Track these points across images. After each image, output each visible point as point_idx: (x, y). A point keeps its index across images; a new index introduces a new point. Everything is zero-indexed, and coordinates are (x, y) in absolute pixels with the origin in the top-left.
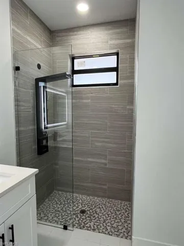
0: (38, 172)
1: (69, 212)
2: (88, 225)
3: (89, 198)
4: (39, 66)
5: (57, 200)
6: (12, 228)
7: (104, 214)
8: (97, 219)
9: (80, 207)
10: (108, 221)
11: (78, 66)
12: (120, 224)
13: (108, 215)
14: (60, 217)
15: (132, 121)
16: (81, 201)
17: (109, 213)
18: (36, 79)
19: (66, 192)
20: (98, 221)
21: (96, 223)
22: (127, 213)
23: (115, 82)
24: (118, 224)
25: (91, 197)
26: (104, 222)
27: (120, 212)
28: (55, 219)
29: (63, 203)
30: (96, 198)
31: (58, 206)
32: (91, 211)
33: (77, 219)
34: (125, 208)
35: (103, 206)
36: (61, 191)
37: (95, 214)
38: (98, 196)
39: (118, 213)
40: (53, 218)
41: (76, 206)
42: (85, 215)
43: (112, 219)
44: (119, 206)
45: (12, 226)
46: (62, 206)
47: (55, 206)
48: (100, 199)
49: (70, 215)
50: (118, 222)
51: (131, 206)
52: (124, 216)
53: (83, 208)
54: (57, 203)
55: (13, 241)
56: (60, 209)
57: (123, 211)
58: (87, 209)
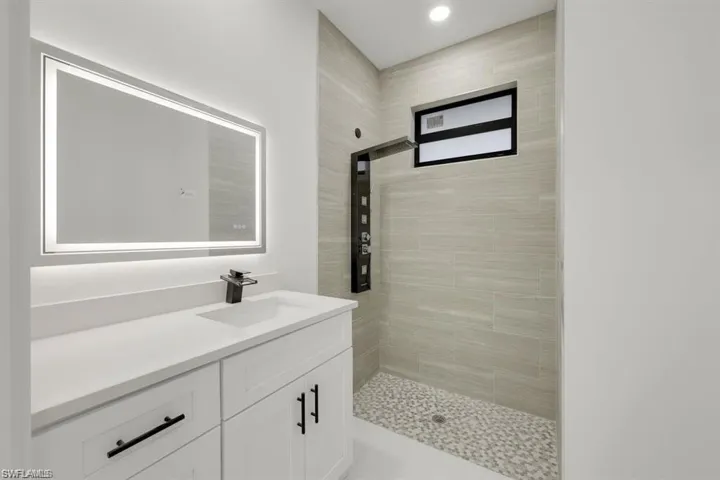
0: (357, 306)
1: (410, 415)
2: (452, 447)
3: (451, 395)
4: (358, 134)
5: (385, 389)
6: (316, 390)
7: (489, 431)
8: (472, 439)
9: (433, 409)
10: (498, 448)
11: (428, 127)
12: (530, 460)
13: (499, 436)
14: (392, 419)
15: (554, 229)
16: (433, 399)
17: (501, 433)
18: (353, 155)
19: (404, 377)
20: (475, 444)
21: (469, 447)
22: (548, 441)
23: (509, 148)
24: (522, 459)
25: (456, 395)
26: (489, 447)
27: (527, 437)
28: (383, 420)
29: (398, 396)
30: (467, 398)
31: (388, 399)
32: (457, 421)
33: (427, 431)
34: (540, 429)
35: (485, 416)
36: (393, 373)
37: (467, 430)
38: (474, 397)
39: (524, 437)
40: (378, 418)
41: (425, 405)
42: (443, 425)
43: (507, 446)
44: (526, 424)
45: (316, 387)
46: (396, 400)
47: (382, 399)
48: (477, 401)
49: (411, 420)
50: (523, 455)
51: (558, 429)
52: (538, 446)
53: (438, 413)
54: (385, 394)
55: (316, 415)
56: (391, 406)
57: (536, 436)
58: (448, 416)
